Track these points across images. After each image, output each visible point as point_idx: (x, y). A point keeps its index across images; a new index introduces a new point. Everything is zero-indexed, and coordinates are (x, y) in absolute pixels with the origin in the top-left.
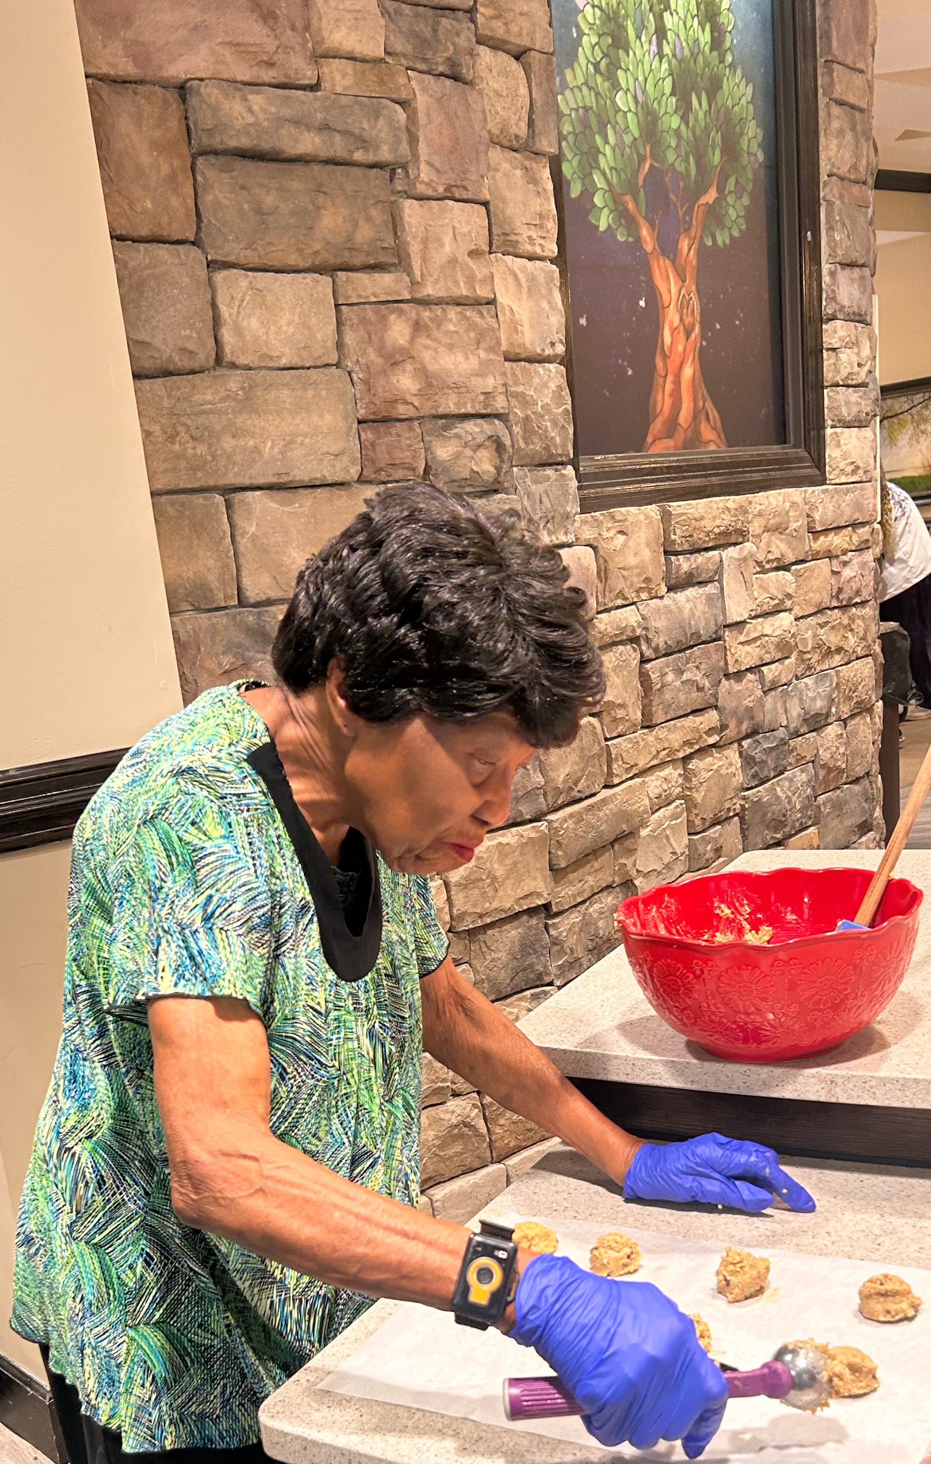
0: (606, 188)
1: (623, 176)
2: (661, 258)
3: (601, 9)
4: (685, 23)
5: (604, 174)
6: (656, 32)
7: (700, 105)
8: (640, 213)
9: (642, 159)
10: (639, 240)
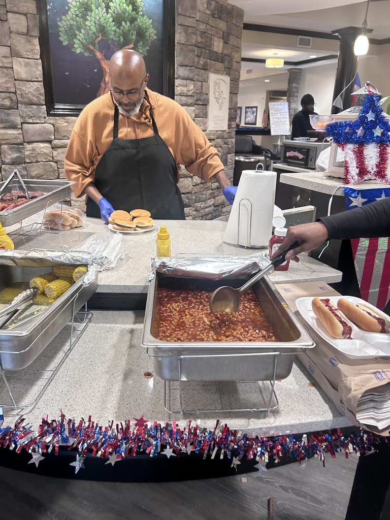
0: (80, 43)
1: (88, 40)
2: (106, 61)
3: (79, 2)
4: (119, 5)
5: (79, 40)
6: (105, 7)
7: (126, 24)
8: (96, 49)
9: (97, 37)
10: (95, 56)
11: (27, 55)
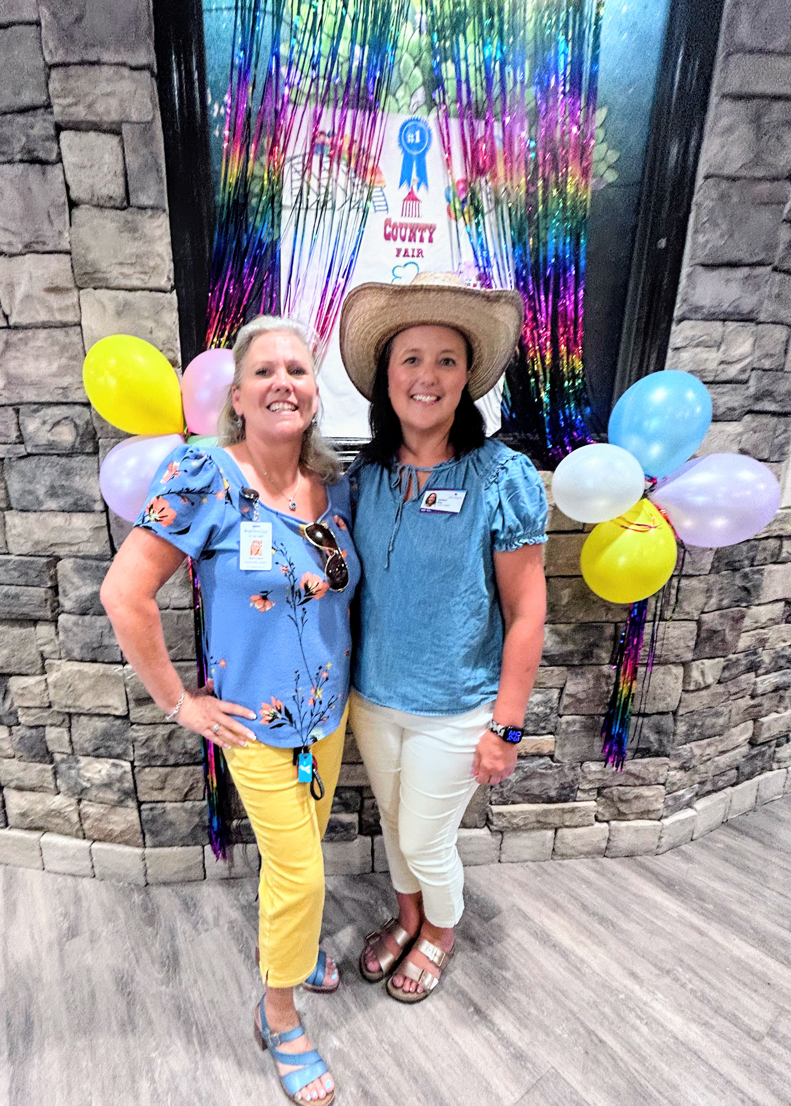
11: (125, 276)
